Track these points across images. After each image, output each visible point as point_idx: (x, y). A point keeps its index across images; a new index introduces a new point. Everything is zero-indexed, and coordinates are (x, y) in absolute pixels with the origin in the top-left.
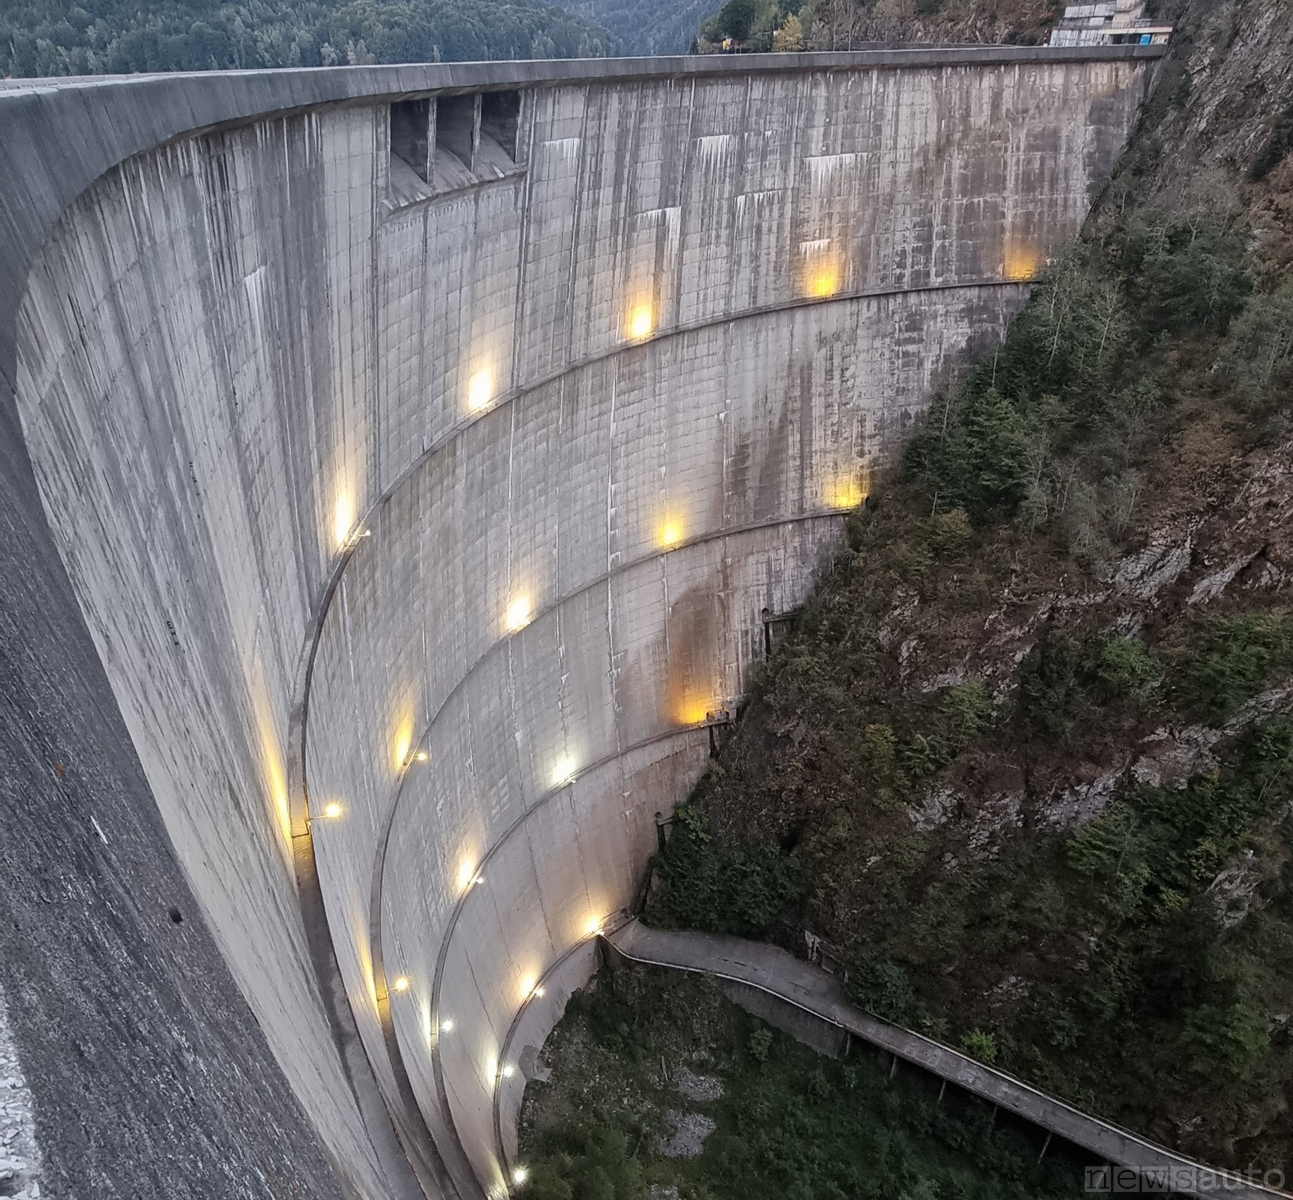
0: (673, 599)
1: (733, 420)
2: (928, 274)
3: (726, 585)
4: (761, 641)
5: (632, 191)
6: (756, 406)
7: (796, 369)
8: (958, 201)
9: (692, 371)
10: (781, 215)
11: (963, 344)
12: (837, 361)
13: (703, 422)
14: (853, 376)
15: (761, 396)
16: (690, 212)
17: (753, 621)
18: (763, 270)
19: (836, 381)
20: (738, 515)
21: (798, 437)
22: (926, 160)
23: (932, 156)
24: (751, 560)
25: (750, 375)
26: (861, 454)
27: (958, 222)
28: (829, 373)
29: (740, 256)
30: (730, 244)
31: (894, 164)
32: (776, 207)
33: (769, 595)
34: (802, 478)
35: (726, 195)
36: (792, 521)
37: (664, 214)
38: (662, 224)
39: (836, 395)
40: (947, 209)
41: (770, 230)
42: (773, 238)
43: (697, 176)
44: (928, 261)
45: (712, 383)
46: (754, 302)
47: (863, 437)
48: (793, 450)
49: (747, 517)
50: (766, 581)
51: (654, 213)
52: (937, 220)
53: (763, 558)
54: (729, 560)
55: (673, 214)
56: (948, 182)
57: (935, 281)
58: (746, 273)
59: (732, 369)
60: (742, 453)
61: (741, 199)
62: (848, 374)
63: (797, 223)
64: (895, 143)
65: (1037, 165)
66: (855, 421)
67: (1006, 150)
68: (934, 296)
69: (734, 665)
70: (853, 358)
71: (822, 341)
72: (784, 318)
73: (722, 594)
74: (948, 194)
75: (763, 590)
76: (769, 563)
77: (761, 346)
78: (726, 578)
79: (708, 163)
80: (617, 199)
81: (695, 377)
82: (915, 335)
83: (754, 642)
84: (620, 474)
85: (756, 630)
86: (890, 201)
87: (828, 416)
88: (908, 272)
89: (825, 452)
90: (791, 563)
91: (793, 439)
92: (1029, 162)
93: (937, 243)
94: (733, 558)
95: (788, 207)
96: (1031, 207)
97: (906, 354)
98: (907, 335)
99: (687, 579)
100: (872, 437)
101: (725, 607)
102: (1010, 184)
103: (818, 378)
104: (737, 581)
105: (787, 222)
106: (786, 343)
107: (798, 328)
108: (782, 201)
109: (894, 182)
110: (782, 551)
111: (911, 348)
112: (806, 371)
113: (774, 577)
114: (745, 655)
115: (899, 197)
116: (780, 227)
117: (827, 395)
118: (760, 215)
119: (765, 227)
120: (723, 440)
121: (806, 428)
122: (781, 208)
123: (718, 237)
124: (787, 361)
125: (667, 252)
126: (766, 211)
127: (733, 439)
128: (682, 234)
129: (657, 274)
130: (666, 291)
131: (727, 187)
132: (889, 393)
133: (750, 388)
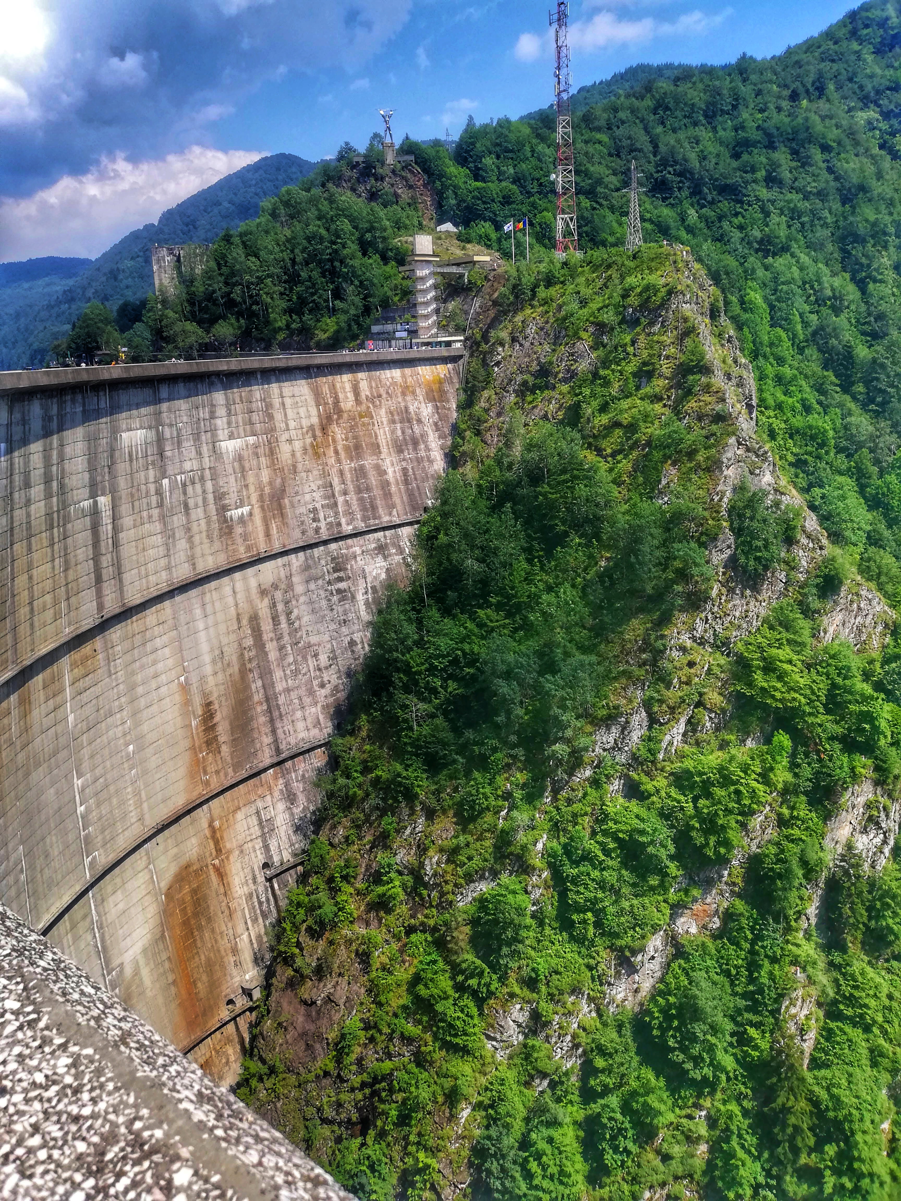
0: (164, 885)
1: (194, 679)
2: (339, 524)
3: (219, 851)
4: (268, 900)
5: (62, 486)
6: (214, 662)
7: (245, 622)
8: (348, 466)
9: (144, 644)
10: (204, 492)
12: (280, 607)
13: (164, 690)
14: (298, 618)
15: (217, 652)
16: (120, 498)
17: (255, 878)
18: (197, 539)
19: (284, 625)
20: (217, 772)
21: (259, 683)
22: (314, 437)
23: (318, 433)
24: (240, 815)
25: (202, 636)
26: (322, 686)
27: (352, 481)
28: (275, 619)
29: (173, 529)
30: (163, 518)
31: (290, 442)
32: (198, 486)
33: (266, 848)
34: (272, 721)
35: (152, 479)
36: (271, 766)
37: (96, 503)
38: (95, 512)
39: (286, 638)
40: (341, 473)
41: (197, 505)
42: (200, 511)
43: (122, 467)
44: (337, 514)
45: (167, 651)
46: (194, 569)
47: (320, 670)
48: (258, 697)
49: (226, 775)
50: (259, 833)
51: (87, 504)
52: (336, 481)
53: (252, 809)
54: (217, 824)
55: (103, 501)
56: (336, 452)
57: (348, 529)
58: (182, 544)
59: (183, 629)
60: (208, 715)
62: (293, 616)
63: (219, 497)
64: (287, 425)
65: (399, 433)
66: (309, 657)
67: (373, 425)
68: (350, 541)
69: (245, 937)
70: (294, 602)
71: (263, 593)
72: (226, 580)
73: (216, 862)
74: (339, 461)
75: (259, 844)
76: (258, 813)
77: (209, 608)
78: (217, 843)
79: (130, 455)
80: (48, 496)
81: (149, 647)
82: (341, 574)
83: (260, 903)
84: (86, 765)
85: (261, 889)
86: (294, 469)
87: (283, 657)
88: (323, 524)
89: (288, 690)
90: (281, 806)
91: (257, 686)
92: (393, 432)
93: (340, 500)
94: (221, 818)
95: (209, 485)
96: (404, 464)
97: (339, 591)
98: (336, 575)
99: (176, 857)
100: (326, 668)
101: (221, 874)
102: (384, 450)
103: (266, 626)
104: (229, 844)
105: (210, 497)
106: (230, 600)
107: (239, 586)
108: (202, 479)
109: (293, 455)
110: (269, 798)
111: (342, 585)
112: (254, 619)
113: (266, 827)
114: (255, 921)
115: (300, 466)
116: (205, 500)
117: (279, 638)
118: (185, 493)
119: (191, 503)
120: (187, 702)
121: (266, 673)
122: (203, 485)
123: (150, 517)
124: (235, 616)
125: (103, 537)
126: (190, 489)
127: (197, 701)
128: (115, 518)
129: (96, 558)
130: (107, 573)
131: (151, 473)
132: (333, 626)
133: (205, 647)
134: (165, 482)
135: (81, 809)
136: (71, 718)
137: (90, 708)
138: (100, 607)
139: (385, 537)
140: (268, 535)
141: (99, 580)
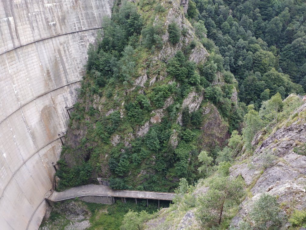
0: (41, 110)
1: (44, 64)
2: (81, 28)
3: (54, 103)
4: (67, 114)
6: (49, 61)
7: (57, 51)
8: (83, 12)
9: (28, 55)
10: (42, 17)
11: (94, 41)
12: (66, 48)
13: (35, 66)
14: (71, 51)
15: (49, 58)
16: (16, 18)
17: (64, 110)
18: (41, 30)
19: (67, 52)
20: (52, 86)
21: (62, 66)
22: (73, 3)
24: (59, 96)
25: (45, 54)
26: (79, 68)
27: (85, 16)
28: (65, 51)
29: (33, 27)
30: (30, 24)
31: (66, 5)
32: (40, 16)
33: (66, 103)
34: (66, 75)
35: (25, 13)
36: (66, 86)
37: (8, 19)
38: (9, 21)
39: (68, 56)
40: (82, 14)
41: (40, 21)
43: (15, 10)
44: (80, 24)
45: (35, 57)
46: (41, 37)
47: (77, 64)
48: (62, 69)
49: (54, 87)
50: (64, 100)
51: (6, 19)
52: (80, 16)
53: (62, 95)
54: (53, 98)
55: (11, 19)
56: (80, 8)
57: (84, 29)
58: (36, 31)
59: (39, 52)
60: (48, 73)
62: (70, 50)
63: (46, 19)
65: (98, 3)
66: (75, 61)
68: (84, 32)
69: (62, 122)
70: (70, 47)
71: (61, 44)
72: (50, 40)
73: (54, 106)
74: (81, 11)
75: (64, 103)
76: (63, 96)
77: (46, 47)
78: (53, 102)
79: (17, 6)
81: (30, 56)
82: (82, 40)
83: (65, 115)
84: (15, 82)
85: (65, 112)
87: (67, 61)
88: (77, 27)
89: (69, 69)
90: (69, 95)
91: (61, 67)
92: (96, 3)
93: (82, 21)
94: (54, 97)
95: (43, 15)
96: (99, 12)
97: (82, 45)
98: (81, 41)
99: (43, 104)
100: (79, 64)
101: (55, 108)
102: (94, 8)
103: (62, 52)
104: (57, 102)
105: (44, 19)
106: (52, 46)
107: (54, 42)
108: (41, 14)
109: (67, 8)
110: (66, 93)
111: (83, 43)
112: (59, 51)
113: (66, 99)
114: (64, 119)
115: (69, 12)
116: (42, 20)
117: (66, 56)
118: (36, 17)
119: (38, 20)
120: (42, 69)
121: (63, 64)
122: (41, 16)
123: (26, 23)
124: (54, 50)
125: (12, 28)
126: (37, 17)
127: (45, 70)
128: (15, 23)
129: (11, 33)
130: (15, 37)
131: (25, 12)
132: (81, 54)
133: (46, 57)
134: (29, 14)
135: (16, 92)
136: (10, 71)
137: (15, 70)
138: (14, 45)
139: (94, 31)
140: (61, 29)
141: (12, 38)
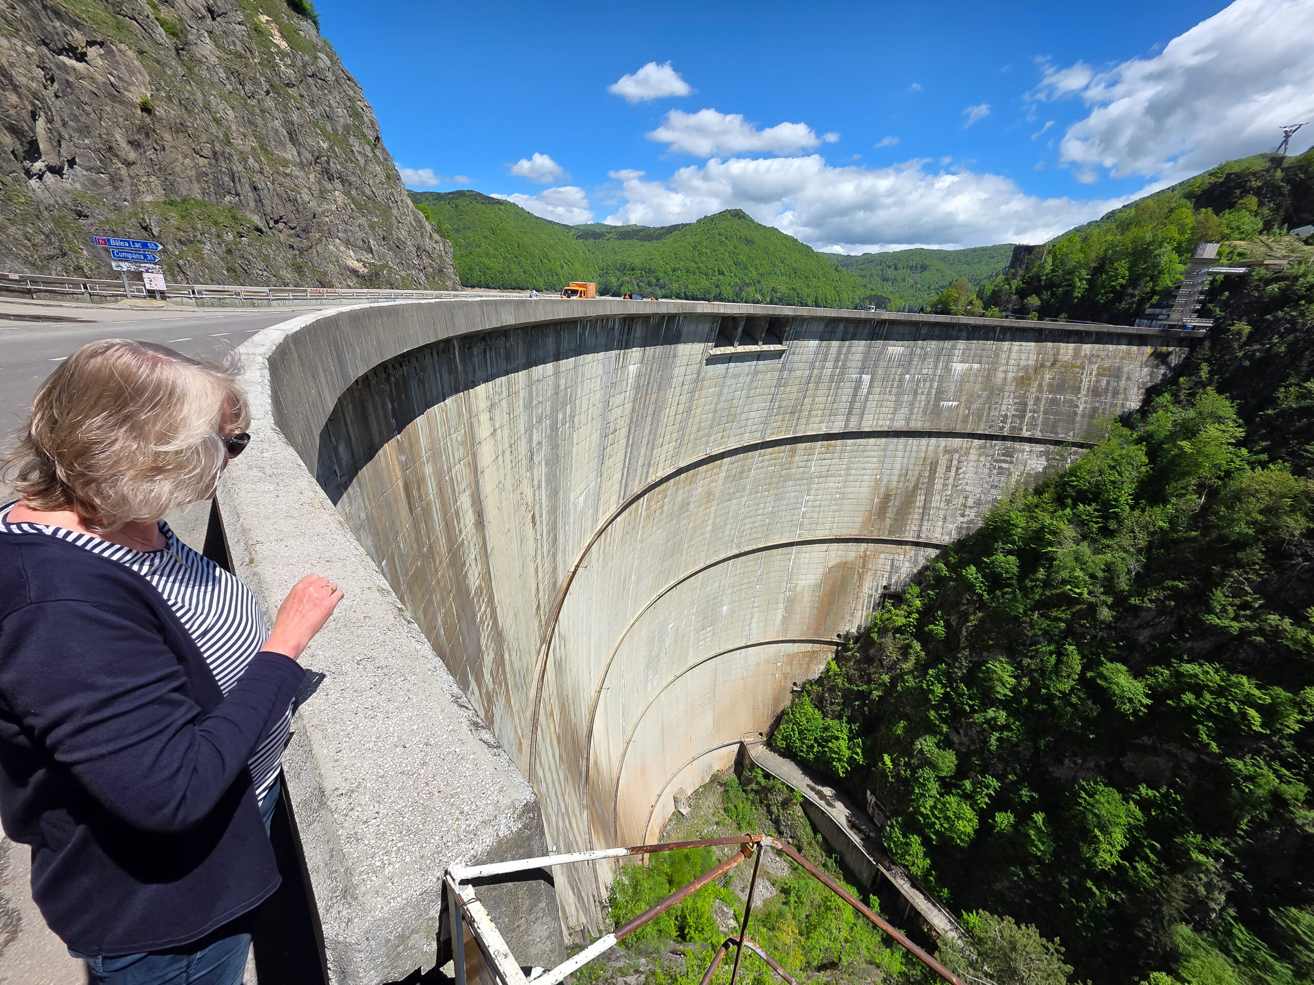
0: (831, 564)
1: (885, 479)
2: (1021, 429)
3: (864, 567)
4: (879, 603)
5: (844, 364)
6: (900, 476)
7: (928, 462)
8: (1047, 395)
9: (863, 452)
10: (931, 387)
11: (1041, 470)
12: (955, 463)
13: (865, 477)
14: (964, 473)
16: (876, 378)
17: (877, 589)
18: (916, 410)
19: (953, 473)
20: (879, 530)
21: (923, 497)
22: (1027, 373)
23: (1031, 371)
24: (882, 556)
25: (899, 460)
26: (963, 515)
27: (1045, 406)
28: (948, 468)
29: (902, 402)
30: (898, 394)
31: (1006, 372)
32: (928, 384)
33: (890, 579)
34: (922, 519)
35: (899, 373)
37: (861, 377)
38: (859, 382)
39: (951, 480)
40: (1038, 399)
41: (922, 393)
42: (924, 397)
43: (883, 364)
44: (1022, 422)
45: (875, 459)
46: (907, 427)
47: (965, 506)
48: (919, 504)
49: (883, 534)
50: (889, 570)
51: (856, 376)
52: (1031, 402)
53: (891, 557)
54: (868, 553)
55: (866, 378)
56: (1040, 385)
57: (1026, 434)
58: (905, 410)
60: (886, 500)
61: (907, 376)
62: (961, 471)
63: (939, 392)
64: (1007, 362)
65: (1104, 383)
66: (961, 497)
67: (1082, 374)
69: (860, 612)
70: (965, 463)
71: (946, 451)
73: (860, 570)
74: (1040, 391)
75: (886, 575)
76: (893, 560)
77: (908, 449)
78: (864, 562)
79: (890, 358)
81: (866, 454)
82: (1008, 459)
83: (874, 602)
84: (812, 492)
85: (878, 596)
86: (1001, 390)
87: (944, 490)
88: (1007, 426)
89: (939, 509)
90: (907, 563)
91: (920, 499)
92: (1098, 381)
93: (1029, 415)
94: (871, 554)
95: (935, 384)
96: (1097, 404)
97: (1000, 468)
98: (1003, 458)
99: (841, 558)
100: (970, 507)
101: (861, 577)
102: (1083, 392)
103: (941, 469)
104: (871, 566)
105: (934, 391)
106: (924, 448)
107: (932, 445)
108: (932, 381)
109: (1004, 381)
110: (902, 557)
111: (1005, 465)
112: (935, 463)
113: (894, 568)
114: (868, 608)
115: (1006, 388)
116: (929, 393)
117: (946, 480)
118: (917, 385)
119: (920, 391)
120: (876, 488)
121: (929, 494)
122: (931, 384)
123: (890, 392)
124: (923, 458)
125: (860, 394)
126: (922, 384)
127: (883, 490)
128: (870, 387)
129: (852, 403)
130: (856, 411)
131: (900, 370)
132: (985, 486)
133: (898, 466)
135: (804, 509)
136: (813, 468)
137: (824, 469)
138: (846, 426)
140: (965, 422)
141: (850, 413)
